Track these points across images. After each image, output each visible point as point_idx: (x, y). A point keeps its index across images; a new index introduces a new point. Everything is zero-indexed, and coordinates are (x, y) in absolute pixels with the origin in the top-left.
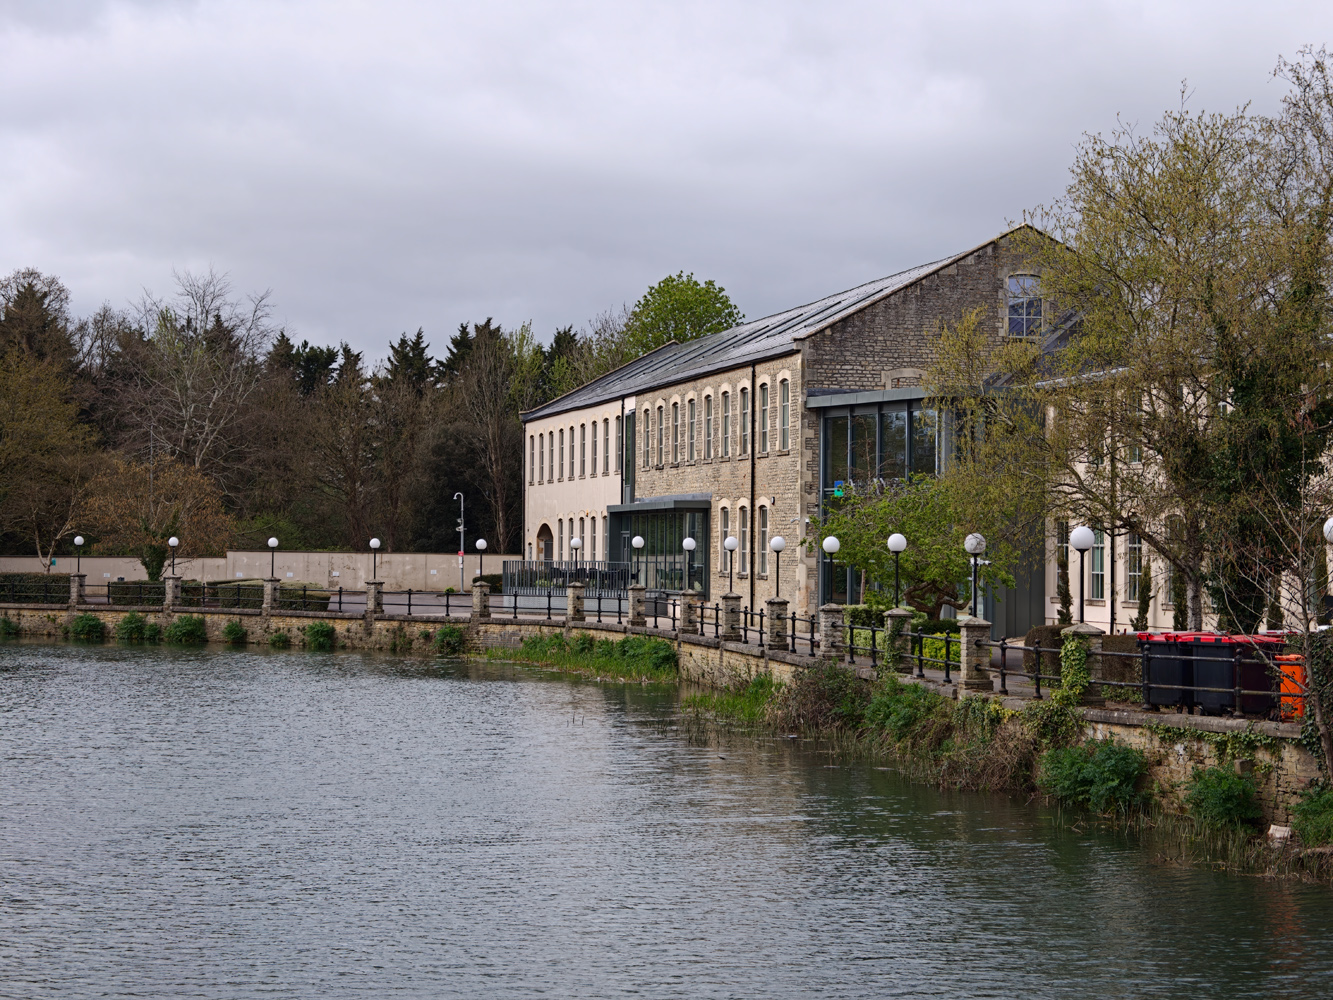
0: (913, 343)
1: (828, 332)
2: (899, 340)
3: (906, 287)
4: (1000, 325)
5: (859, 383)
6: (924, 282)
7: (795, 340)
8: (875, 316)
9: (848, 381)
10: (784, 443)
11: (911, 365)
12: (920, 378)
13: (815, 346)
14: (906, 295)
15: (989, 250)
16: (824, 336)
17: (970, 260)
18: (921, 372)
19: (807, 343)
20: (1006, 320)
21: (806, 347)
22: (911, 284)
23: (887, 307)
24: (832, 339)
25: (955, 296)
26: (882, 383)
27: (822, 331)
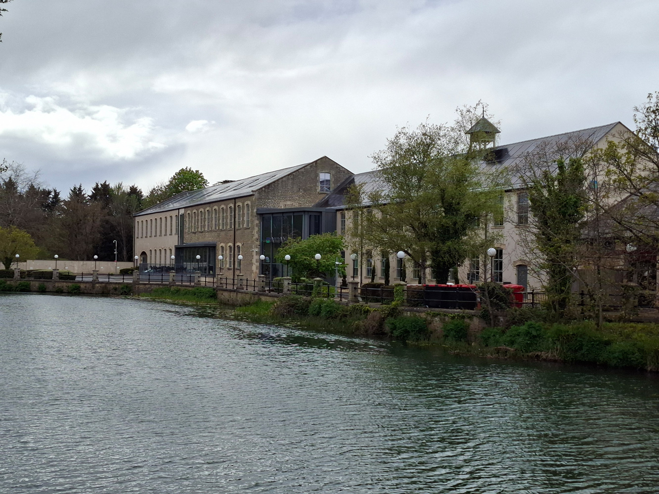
0: (291, 193)
1: (264, 189)
2: (286, 192)
3: (288, 175)
4: (317, 188)
5: (273, 206)
6: (294, 173)
7: (252, 191)
8: (279, 184)
9: (270, 205)
10: (248, 225)
11: (290, 200)
12: (293, 205)
13: (259, 193)
14: (288, 178)
15: (314, 164)
16: (262, 190)
17: (308, 167)
18: (293, 203)
19: (257, 192)
20: (319, 187)
21: (256, 194)
22: (290, 174)
23: (282, 181)
24: (265, 191)
25: (304, 179)
26: (280, 206)
27: (261, 188)
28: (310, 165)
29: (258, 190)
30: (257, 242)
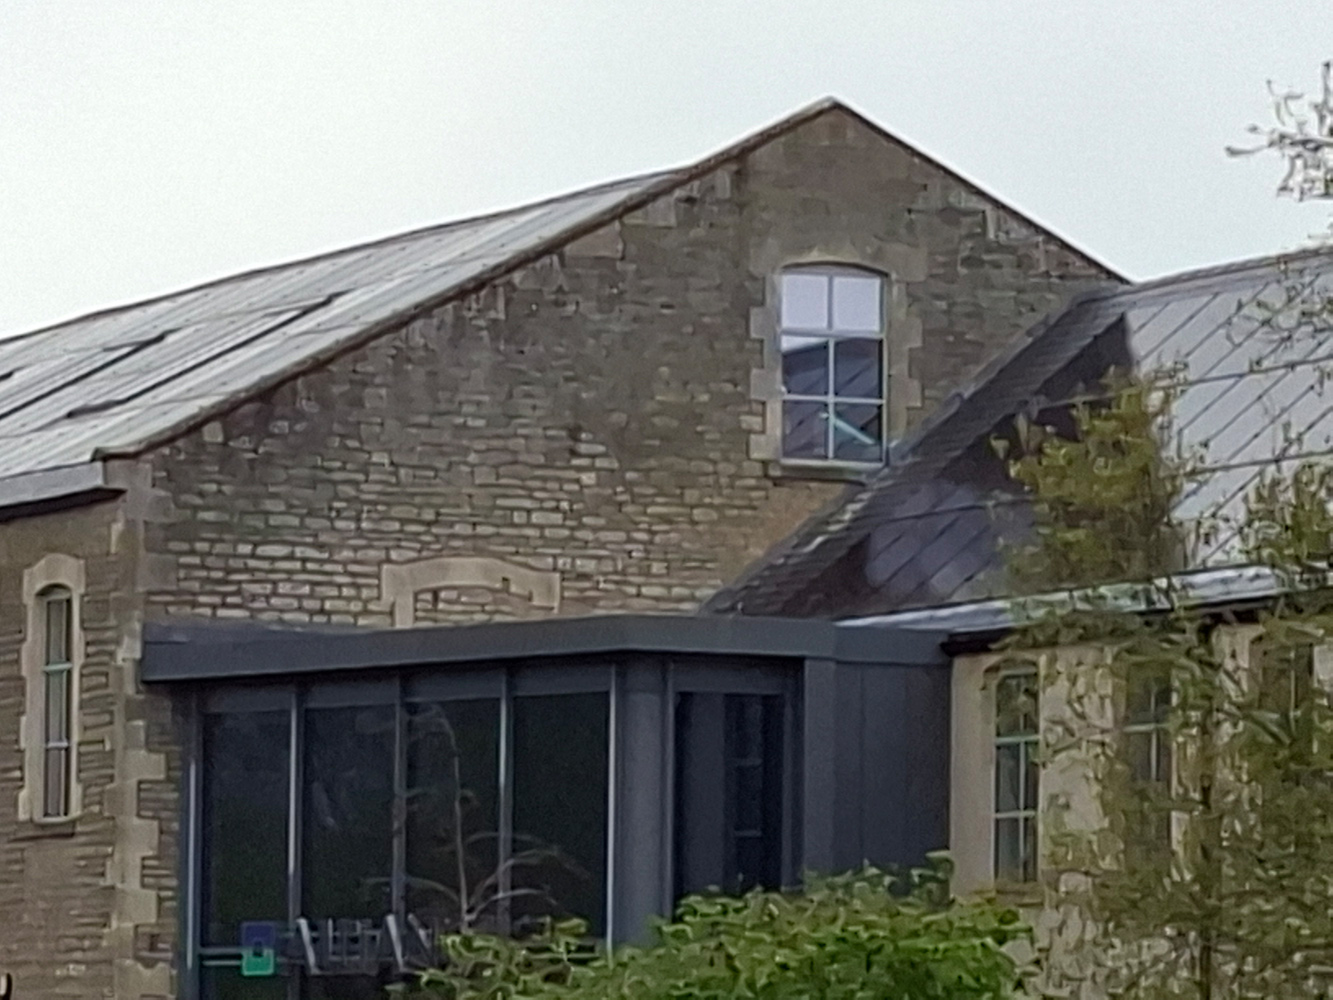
0: (484, 476)
1: (213, 433)
2: (441, 464)
3: (462, 293)
4: (754, 422)
5: (309, 604)
6: (517, 277)
7: (102, 456)
8: (365, 384)
9: (275, 594)
10: (56, 794)
11: (477, 546)
12: (506, 590)
13: (171, 478)
14: (459, 319)
15: (723, 178)
16: (202, 445)
17: (664, 212)
18: (509, 570)
19: (145, 466)
20: (775, 410)
21: (141, 485)
22: (480, 283)
23: (401, 357)
24: (226, 456)
25: (616, 327)
26: (383, 606)
27: (193, 428)
28: (678, 193)
29: (153, 445)
30: (147, 973)
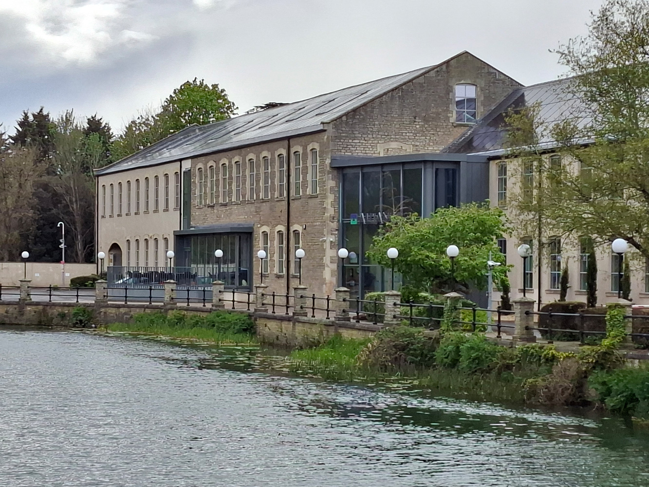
0: (397, 126)
1: (344, 118)
2: (389, 124)
3: (393, 90)
4: (450, 115)
5: (363, 152)
6: (404, 87)
7: (323, 123)
8: (374, 108)
9: (356, 150)
10: (314, 189)
11: (396, 140)
12: (402, 148)
13: (336, 127)
14: (392, 95)
15: (444, 67)
16: (342, 121)
17: (432, 73)
18: (402, 145)
19: (331, 125)
20: (454, 113)
21: (330, 129)
22: (396, 88)
23: (381, 103)
24: (347, 123)
25: (423, 97)
26: (378, 152)
27: (340, 117)
28: (435, 70)
29: (332, 121)
30: (332, 224)
